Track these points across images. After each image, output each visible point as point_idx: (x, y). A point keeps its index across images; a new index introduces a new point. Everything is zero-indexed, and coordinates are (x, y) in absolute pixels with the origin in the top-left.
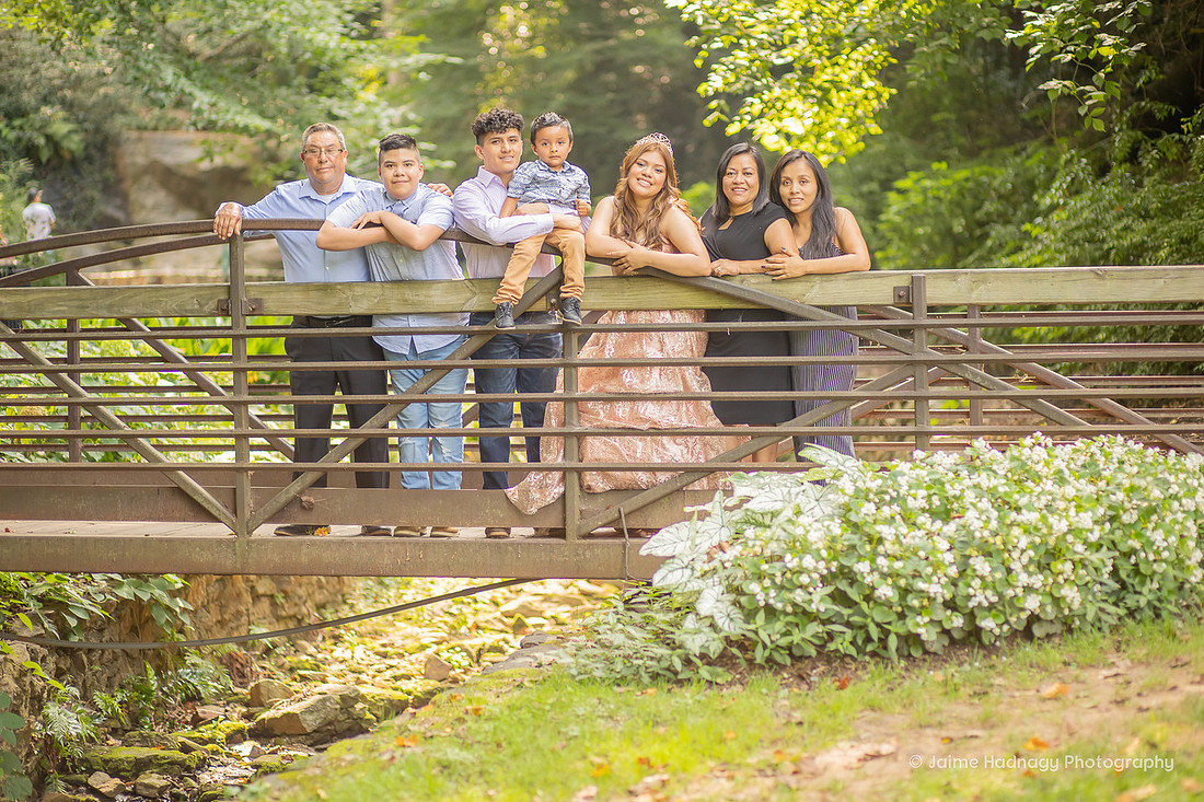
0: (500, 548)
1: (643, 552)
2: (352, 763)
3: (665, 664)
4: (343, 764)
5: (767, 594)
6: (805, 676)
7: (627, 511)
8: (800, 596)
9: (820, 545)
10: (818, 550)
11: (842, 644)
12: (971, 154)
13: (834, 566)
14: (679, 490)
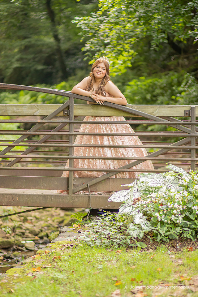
0: (45, 197)
1: (109, 200)
2: (18, 277)
3: (124, 241)
4: (15, 278)
5: (161, 217)
6: (175, 246)
7: (90, 185)
8: (173, 218)
9: (180, 200)
10: (179, 201)
11: (188, 235)
12: (149, 75)
13: (185, 207)
14: (108, 178)
